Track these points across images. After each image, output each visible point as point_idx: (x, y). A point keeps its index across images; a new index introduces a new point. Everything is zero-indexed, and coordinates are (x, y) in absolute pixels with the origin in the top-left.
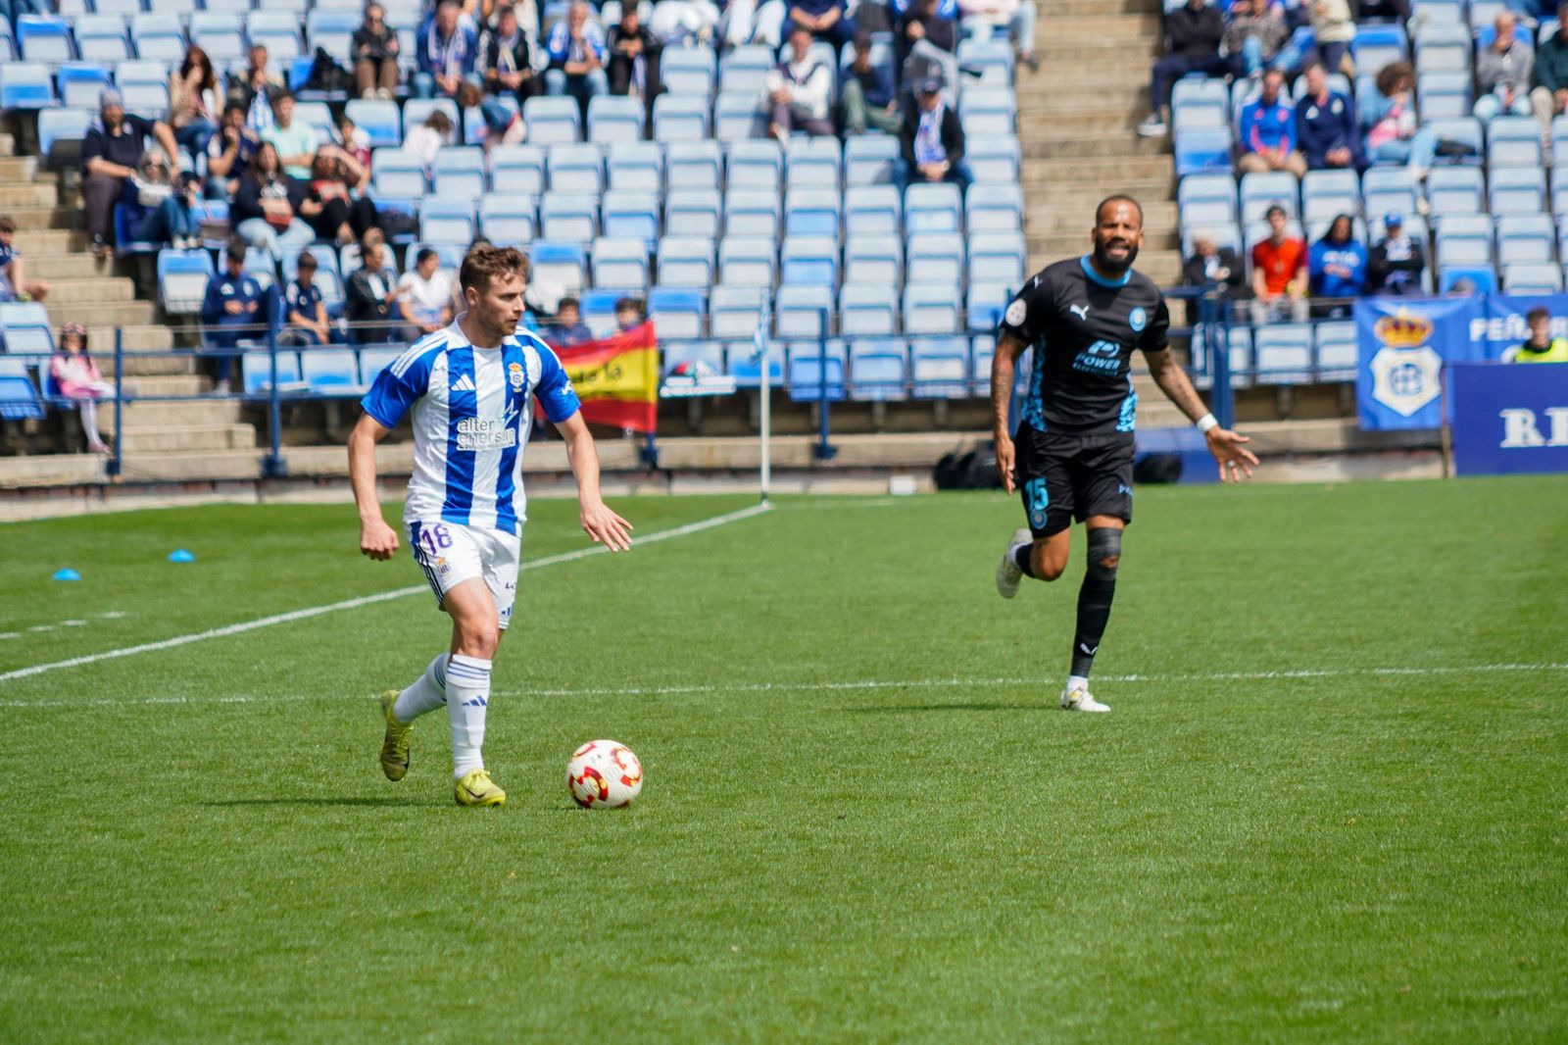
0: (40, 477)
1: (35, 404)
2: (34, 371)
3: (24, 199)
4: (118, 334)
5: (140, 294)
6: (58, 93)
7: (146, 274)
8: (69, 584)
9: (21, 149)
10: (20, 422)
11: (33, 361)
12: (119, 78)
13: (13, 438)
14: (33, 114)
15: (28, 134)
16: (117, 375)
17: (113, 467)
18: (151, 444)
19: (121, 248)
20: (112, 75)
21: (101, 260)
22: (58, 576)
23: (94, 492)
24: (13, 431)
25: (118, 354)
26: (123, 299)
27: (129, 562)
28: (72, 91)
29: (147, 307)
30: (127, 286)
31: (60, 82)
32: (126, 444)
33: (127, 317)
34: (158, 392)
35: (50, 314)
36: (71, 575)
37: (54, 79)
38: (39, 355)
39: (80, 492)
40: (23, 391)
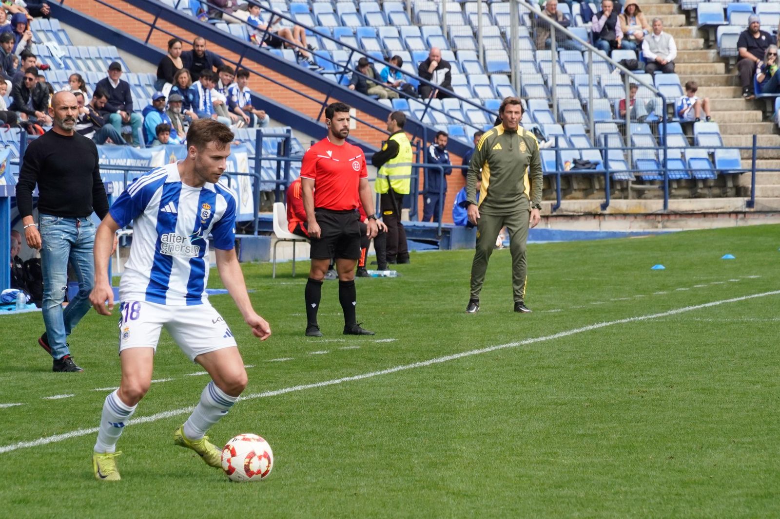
0: (714, 209)
1: (712, 171)
2: (712, 155)
3: (709, 70)
4: (754, 138)
5: (765, 118)
6: (727, 18)
7: (769, 109)
8: (729, 260)
9: (708, 46)
10: (705, 181)
11: (712, 150)
12: (758, 11)
13: (701, 188)
14: (715, 27)
15: (712, 38)
16: (753, 158)
17: (750, 204)
18: (770, 193)
19: (758, 96)
20: (754, 9)
21: (747, 101)
22: (724, 257)
23: (740, 216)
24: (701, 185)
25: (754, 148)
26: (757, 121)
27: (760, 251)
28: (734, 17)
29: (770, 125)
30: (759, 114)
31: (729, 12)
32: (757, 193)
33: (759, 129)
34: (773, 167)
35: (720, 127)
36: (731, 256)
37: (725, 10)
38: (715, 148)
39: (733, 216)
40: (705, 165)
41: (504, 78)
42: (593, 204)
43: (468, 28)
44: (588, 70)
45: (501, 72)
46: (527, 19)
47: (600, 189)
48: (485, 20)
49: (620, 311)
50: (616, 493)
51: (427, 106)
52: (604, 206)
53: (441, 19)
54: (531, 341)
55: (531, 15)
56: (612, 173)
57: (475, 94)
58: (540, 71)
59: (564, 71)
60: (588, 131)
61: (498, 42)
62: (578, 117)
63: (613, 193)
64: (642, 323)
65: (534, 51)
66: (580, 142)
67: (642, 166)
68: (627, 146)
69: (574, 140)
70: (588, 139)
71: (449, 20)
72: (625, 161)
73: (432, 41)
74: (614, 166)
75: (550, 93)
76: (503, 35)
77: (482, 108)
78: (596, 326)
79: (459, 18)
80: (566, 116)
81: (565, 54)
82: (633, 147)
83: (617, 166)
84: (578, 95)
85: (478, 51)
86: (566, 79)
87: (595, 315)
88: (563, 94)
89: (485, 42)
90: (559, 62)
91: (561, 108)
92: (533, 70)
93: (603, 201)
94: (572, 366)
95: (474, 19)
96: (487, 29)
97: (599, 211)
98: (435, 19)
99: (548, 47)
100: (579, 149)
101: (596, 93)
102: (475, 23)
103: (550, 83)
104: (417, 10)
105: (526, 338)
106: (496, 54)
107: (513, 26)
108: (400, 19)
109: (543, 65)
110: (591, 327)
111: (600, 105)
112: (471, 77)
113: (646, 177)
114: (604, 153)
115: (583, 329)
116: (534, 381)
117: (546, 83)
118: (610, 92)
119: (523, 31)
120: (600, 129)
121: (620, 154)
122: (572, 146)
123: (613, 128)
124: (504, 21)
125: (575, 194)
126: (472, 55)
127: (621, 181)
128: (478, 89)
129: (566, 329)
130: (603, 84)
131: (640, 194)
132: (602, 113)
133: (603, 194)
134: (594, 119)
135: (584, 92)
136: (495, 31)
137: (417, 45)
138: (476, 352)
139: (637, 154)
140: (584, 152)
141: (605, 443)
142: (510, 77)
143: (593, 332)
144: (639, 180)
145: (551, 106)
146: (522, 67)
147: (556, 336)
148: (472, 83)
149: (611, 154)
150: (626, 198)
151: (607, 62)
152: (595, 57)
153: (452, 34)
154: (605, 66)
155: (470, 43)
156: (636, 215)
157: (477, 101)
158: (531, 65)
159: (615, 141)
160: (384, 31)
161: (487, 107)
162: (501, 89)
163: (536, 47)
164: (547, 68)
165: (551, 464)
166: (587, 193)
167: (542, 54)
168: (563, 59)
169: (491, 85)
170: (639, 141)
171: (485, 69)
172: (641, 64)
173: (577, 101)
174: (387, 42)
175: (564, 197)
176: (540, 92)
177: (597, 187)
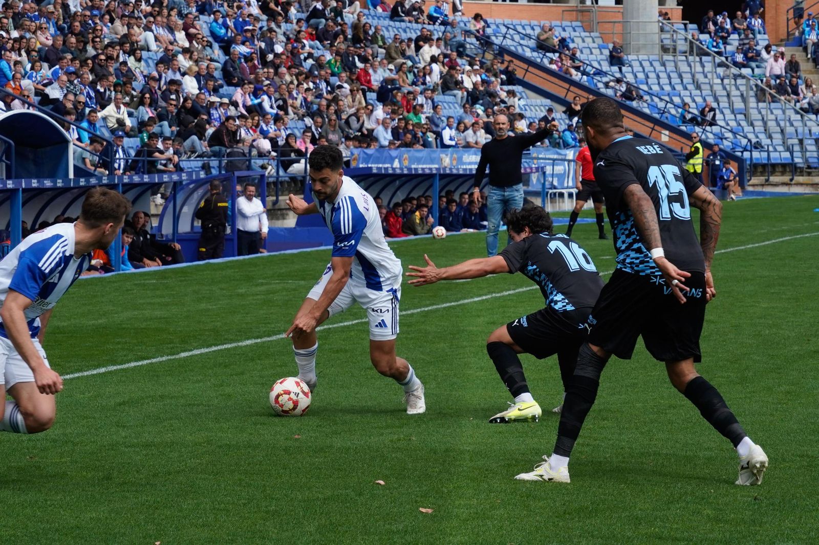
41: (742, 117)
42: (786, 179)
43: (725, 92)
44: (784, 112)
45: (741, 113)
46: (754, 87)
47: (790, 171)
48: (733, 88)
49: (797, 232)
50: (788, 322)
51: (704, 130)
52: (791, 180)
53: (711, 87)
54: (751, 246)
55: (757, 85)
56: (796, 164)
57: (728, 124)
58: (760, 113)
59: (772, 113)
60: (784, 143)
61: (739, 99)
62: (779, 136)
63: (796, 173)
64: (807, 237)
65: (757, 103)
66: (780, 148)
67: (811, 160)
68: (803, 150)
69: (777, 147)
70: (784, 147)
71: (715, 87)
72: (802, 158)
73: (707, 98)
74: (797, 160)
75: (765, 124)
76: (742, 95)
77: (731, 131)
78: (784, 239)
79: (720, 87)
80: (773, 135)
81: (773, 105)
82: (806, 150)
83: (798, 160)
84: (779, 125)
85: (729, 103)
86: (773, 117)
87: (782, 233)
88: (772, 124)
89: (733, 99)
90: (770, 109)
91: (771, 131)
92: (757, 112)
93: (791, 177)
94: (770, 259)
95: (728, 87)
96: (735, 92)
97: (789, 182)
98: (708, 87)
99: (764, 101)
100: (780, 152)
101: (788, 124)
102: (728, 89)
103: (765, 119)
104: (699, 82)
105: (748, 244)
106: (739, 104)
107: (747, 90)
108: (690, 87)
109: (762, 110)
110: (781, 239)
111: (789, 130)
112: (726, 116)
113: (812, 165)
114: (792, 153)
115: (777, 240)
116: (751, 265)
117: (763, 119)
118: (795, 124)
119: (752, 93)
120: (790, 142)
121: (799, 154)
122: (775, 150)
123: (796, 141)
124: (743, 88)
125: (777, 174)
126: (727, 105)
127: (800, 168)
128: (729, 122)
129: (769, 240)
130: (792, 119)
131: (809, 174)
132: (791, 134)
133: (791, 174)
134: (787, 136)
135: (782, 124)
136: (738, 93)
137: (699, 100)
138: (723, 251)
139: (808, 154)
140: (782, 153)
141: (784, 296)
142: (745, 116)
143: (782, 242)
144: (809, 167)
145: (765, 130)
146: (751, 111)
147: (763, 244)
148: (727, 119)
149: (795, 154)
150: (803, 176)
151: (794, 109)
152: (788, 106)
153: (717, 94)
154: (793, 111)
155: (725, 99)
156: (807, 185)
157: (729, 128)
158: (756, 110)
159: (797, 148)
160: (683, 93)
161: (734, 130)
162: (741, 122)
163: (759, 101)
164: (764, 112)
165: (756, 306)
166: (783, 173)
167: (761, 105)
168: (772, 107)
169: (736, 120)
170: (809, 148)
171: (733, 112)
172: (810, 110)
173: (778, 128)
174: (685, 98)
175: (772, 175)
176: (760, 123)
177: (788, 170)
